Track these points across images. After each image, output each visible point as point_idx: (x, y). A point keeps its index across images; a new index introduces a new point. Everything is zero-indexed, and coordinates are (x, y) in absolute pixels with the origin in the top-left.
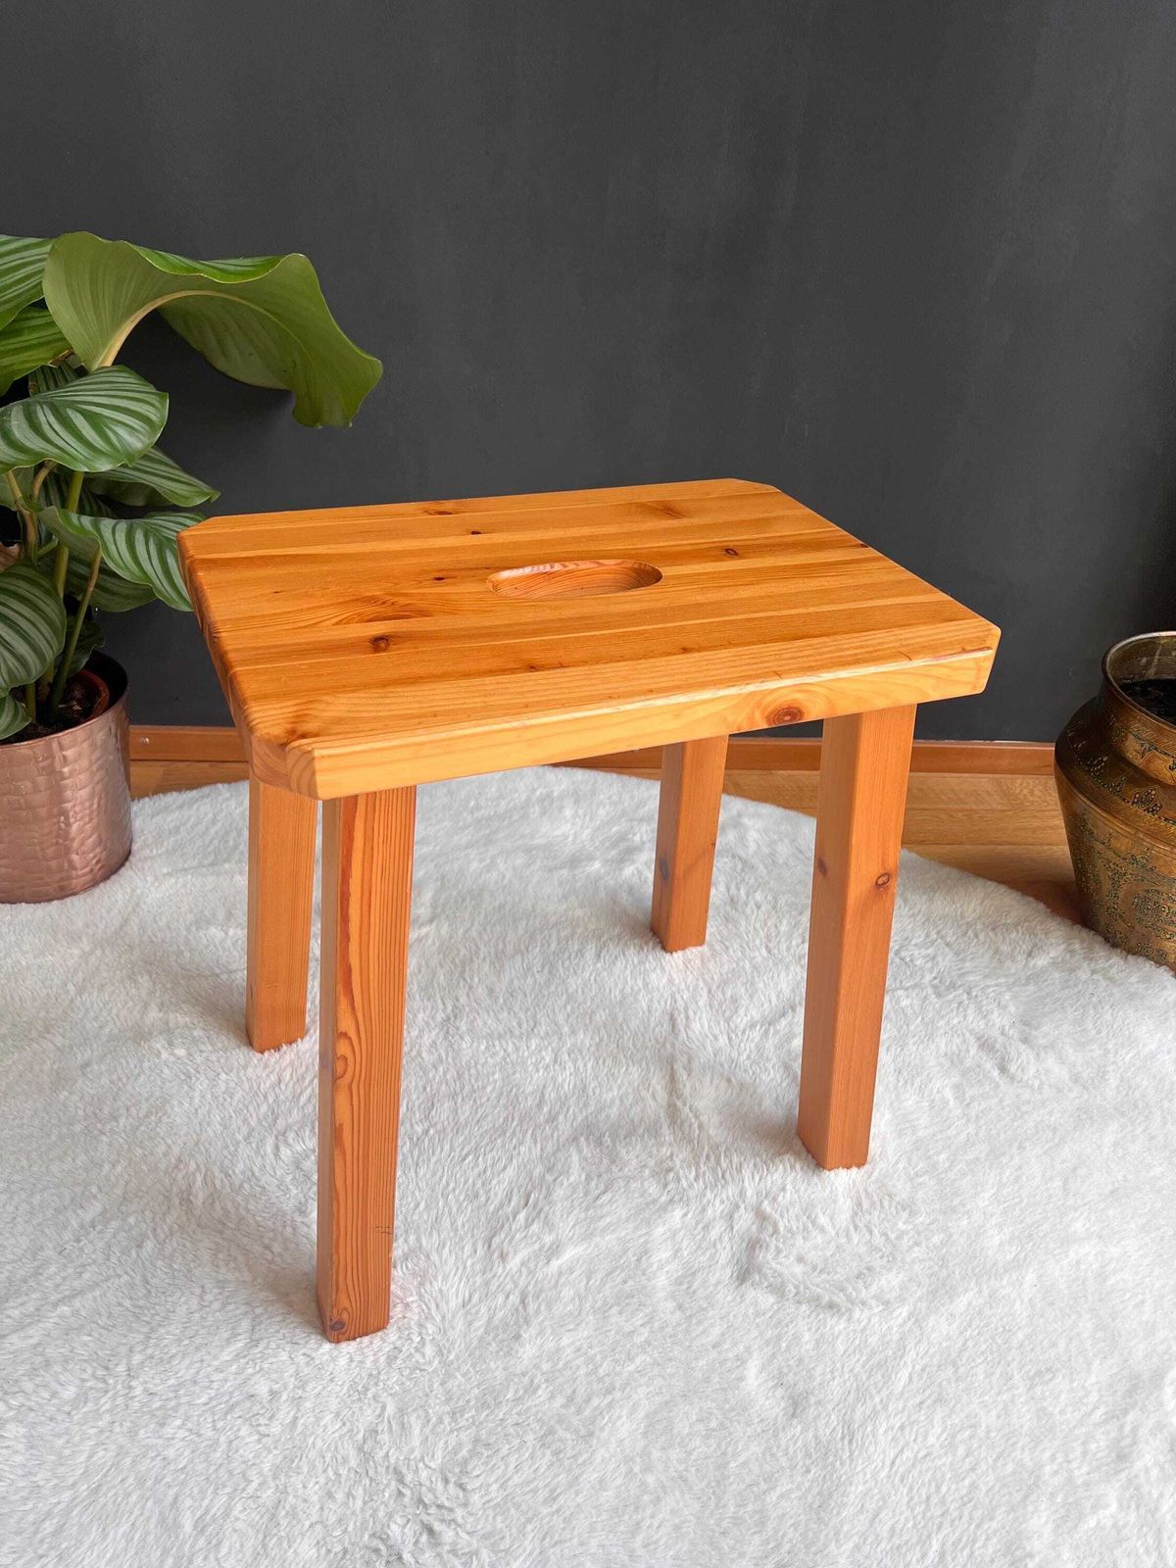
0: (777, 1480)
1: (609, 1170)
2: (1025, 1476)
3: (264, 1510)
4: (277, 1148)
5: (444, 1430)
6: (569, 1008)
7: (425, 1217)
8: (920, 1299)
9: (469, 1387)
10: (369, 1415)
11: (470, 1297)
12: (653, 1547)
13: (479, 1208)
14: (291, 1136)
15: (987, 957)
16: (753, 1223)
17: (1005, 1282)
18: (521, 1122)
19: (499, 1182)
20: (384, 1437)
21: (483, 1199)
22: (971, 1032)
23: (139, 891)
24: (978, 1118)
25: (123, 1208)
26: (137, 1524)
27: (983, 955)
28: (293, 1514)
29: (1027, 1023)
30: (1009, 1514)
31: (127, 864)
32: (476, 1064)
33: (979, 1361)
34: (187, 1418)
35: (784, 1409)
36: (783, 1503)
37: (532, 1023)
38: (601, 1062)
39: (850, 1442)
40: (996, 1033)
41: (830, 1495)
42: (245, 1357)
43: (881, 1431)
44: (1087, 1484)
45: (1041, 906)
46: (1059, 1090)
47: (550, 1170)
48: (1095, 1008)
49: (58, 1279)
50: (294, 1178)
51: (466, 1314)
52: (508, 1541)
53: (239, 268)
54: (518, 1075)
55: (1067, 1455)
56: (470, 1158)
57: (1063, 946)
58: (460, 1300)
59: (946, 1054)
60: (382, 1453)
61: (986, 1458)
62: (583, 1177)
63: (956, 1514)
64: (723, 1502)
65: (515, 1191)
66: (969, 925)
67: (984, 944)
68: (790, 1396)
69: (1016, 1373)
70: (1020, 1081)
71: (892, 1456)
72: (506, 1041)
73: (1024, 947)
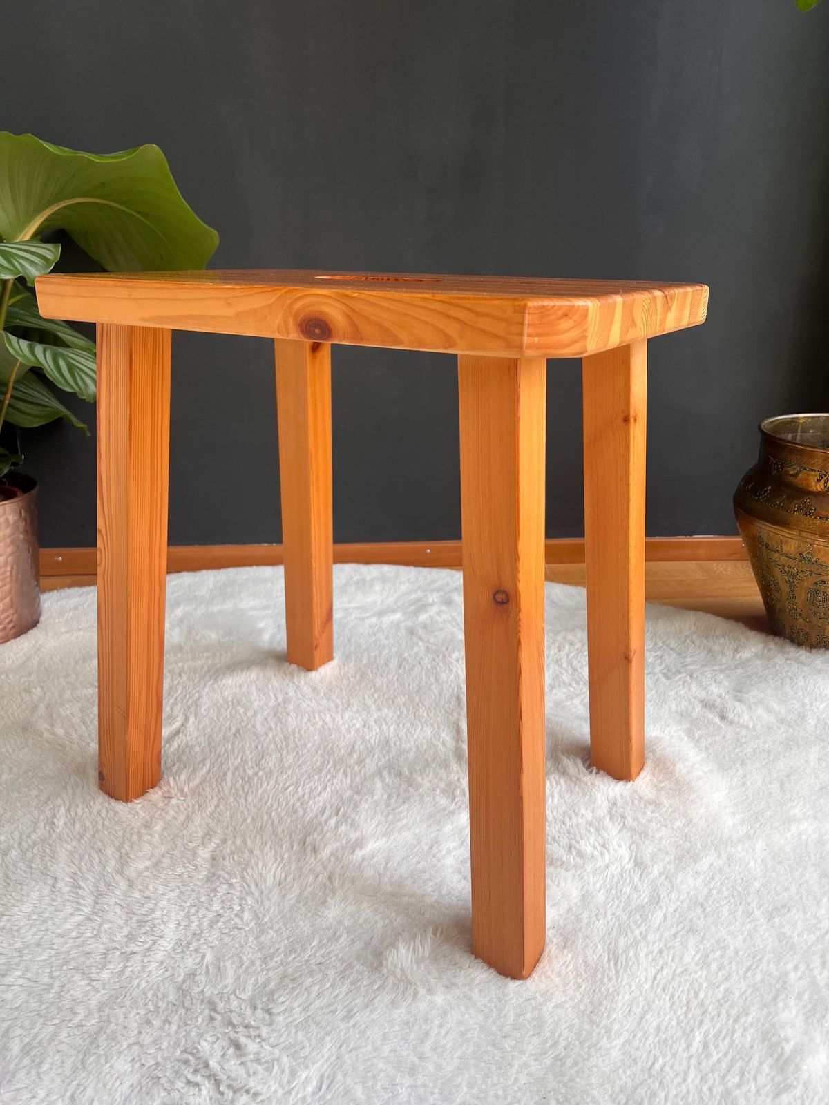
0: (552, 994)
1: (406, 791)
2: (774, 982)
3: (86, 1036)
5: (256, 969)
6: (376, 696)
7: (251, 827)
8: (669, 863)
9: (279, 939)
10: (190, 962)
11: (286, 877)
12: (440, 1050)
13: (297, 820)
15: (703, 654)
17: (739, 849)
18: (334, 765)
19: (315, 802)
20: (201, 978)
21: (301, 814)
22: (695, 698)
23: (40, 642)
24: (706, 748)
27: (699, 654)
28: (113, 1038)
29: (739, 692)
30: (762, 1010)
31: (35, 629)
32: (299, 730)
34: (27, 970)
36: (559, 1011)
37: (346, 705)
38: (401, 725)
39: (616, 964)
40: (715, 698)
41: (601, 1004)
42: (85, 925)
45: (741, 625)
47: (358, 793)
48: (791, 678)
50: (143, 806)
51: (281, 890)
52: (307, 1051)
54: (333, 736)
55: (808, 966)
56: (291, 788)
58: (277, 880)
59: (677, 712)
60: (200, 989)
61: (737, 970)
62: (385, 796)
63: (715, 1013)
64: (504, 1012)
65: (328, 808)
66: (687, 637)
67: (700, 647)
68: (561, 935)
69: (755, 909)
70: (738, 723)
71: (653, 972)
72: (325, 714)
73: (731, 647)
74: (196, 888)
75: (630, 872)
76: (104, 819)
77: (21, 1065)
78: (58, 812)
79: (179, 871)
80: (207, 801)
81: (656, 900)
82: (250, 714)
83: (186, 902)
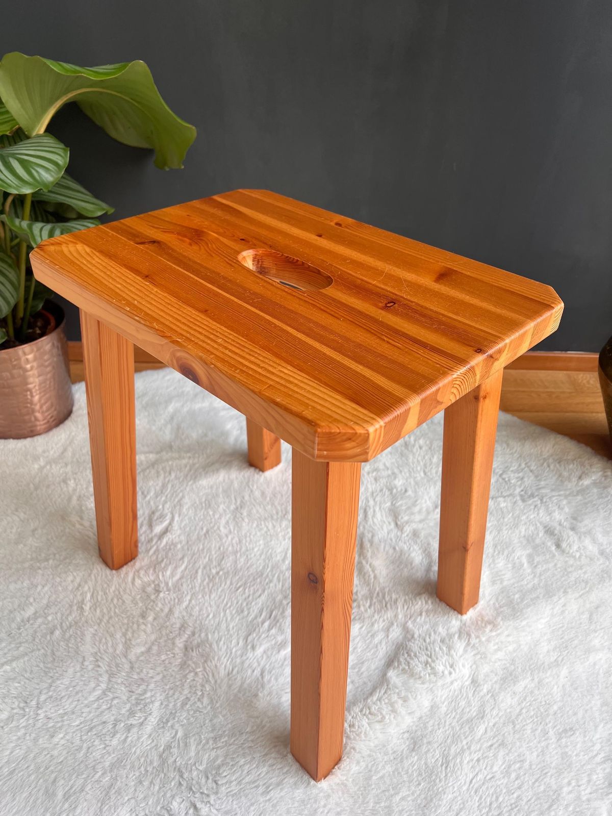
0: (400, 789)
2: (551, 793)
3: (103, 789)
4: (134, 579)
5: (209, 748)
7: (212, 622)
8: (496, 682)
9: (226, 723)
10: (166, 737)
11: (233, 670)
13: (243, 618)
14: (142, 573)
15: (554, 478)
16: (401, 634)
17: (548, 675)
19: (256, 604)
20: (175, 751)
21: (246, 613)
22: (541, 523)
23: (73, 434)
24: (540, 575)
25: (46, 611)
26: (33, 792)
27: (552, 478)
28: (119, 792)
29: (575, 517)
31: (70, 418)
32: (250, 534)
33: (528, 721)
34: (67, 733)
35: (408, 746)
36: (403, 803)
37: (284, 512)
39: (446, 768)
40: (556, 524)
41: (432, 800)
42: (102, 699)
43: (466, 762)
44: (589, 800)
45: (589, 449)
46: (591, 559)
49: (6, 650)
50: (141, 597)
51: (229, 680)
53: (105, 71)
54: (273, 542)
55: (578, 782)
56: (241, 589)
57: (600, 473)
58: (227, 671)
59: (525, 536)
60: (173, 759)
61: (528, 781)
64: (367, 800)
65: (265, 609)
66: (545, 460)
67: (553, 471)
68: (412, 738)
69: (551, 730)
70: (568, 553)
71: (471, 777)
72: (268, 522)
73: (577, 473)
74: (173, 674)
75: (467, 688)
76: (115, 607)
77: (63, 809)
78: (86, 597)
79: (163, 657)
80: (184, 596)
81: (481, 715)
82: (217, 516)
83: (166, 685)
